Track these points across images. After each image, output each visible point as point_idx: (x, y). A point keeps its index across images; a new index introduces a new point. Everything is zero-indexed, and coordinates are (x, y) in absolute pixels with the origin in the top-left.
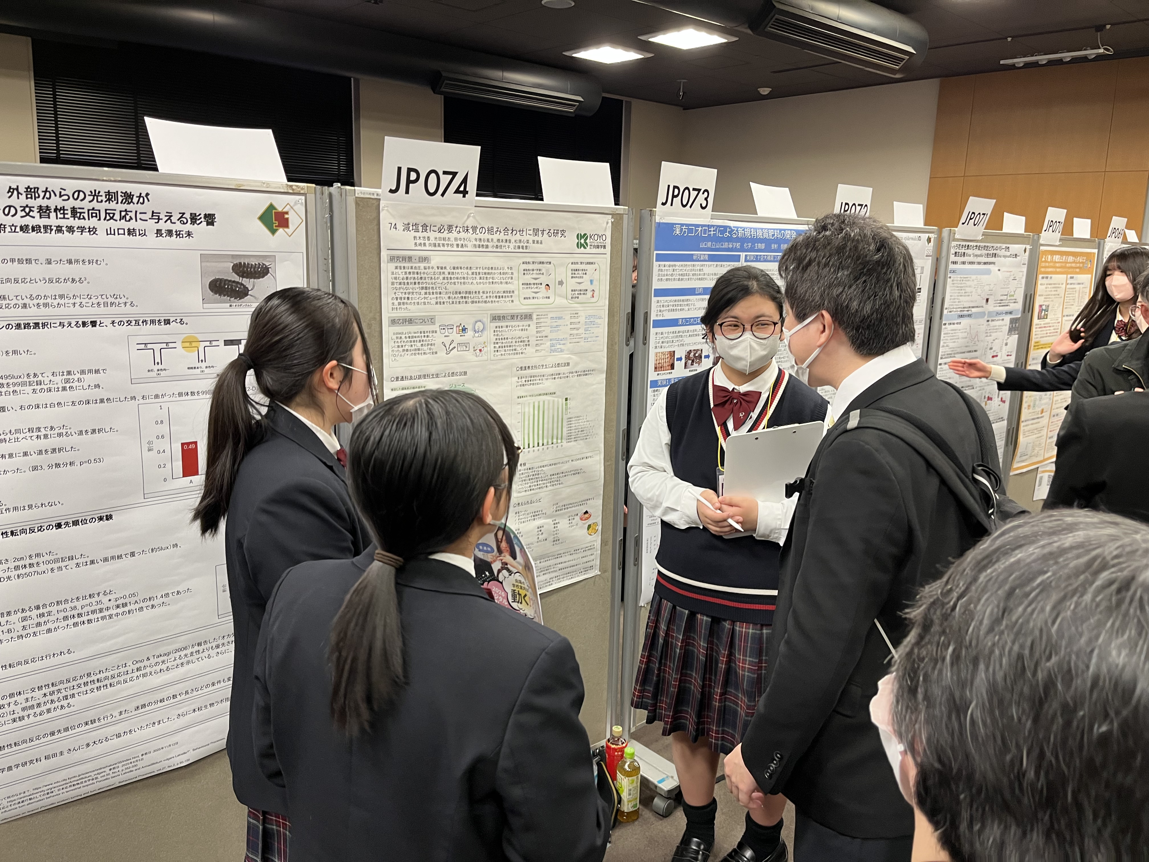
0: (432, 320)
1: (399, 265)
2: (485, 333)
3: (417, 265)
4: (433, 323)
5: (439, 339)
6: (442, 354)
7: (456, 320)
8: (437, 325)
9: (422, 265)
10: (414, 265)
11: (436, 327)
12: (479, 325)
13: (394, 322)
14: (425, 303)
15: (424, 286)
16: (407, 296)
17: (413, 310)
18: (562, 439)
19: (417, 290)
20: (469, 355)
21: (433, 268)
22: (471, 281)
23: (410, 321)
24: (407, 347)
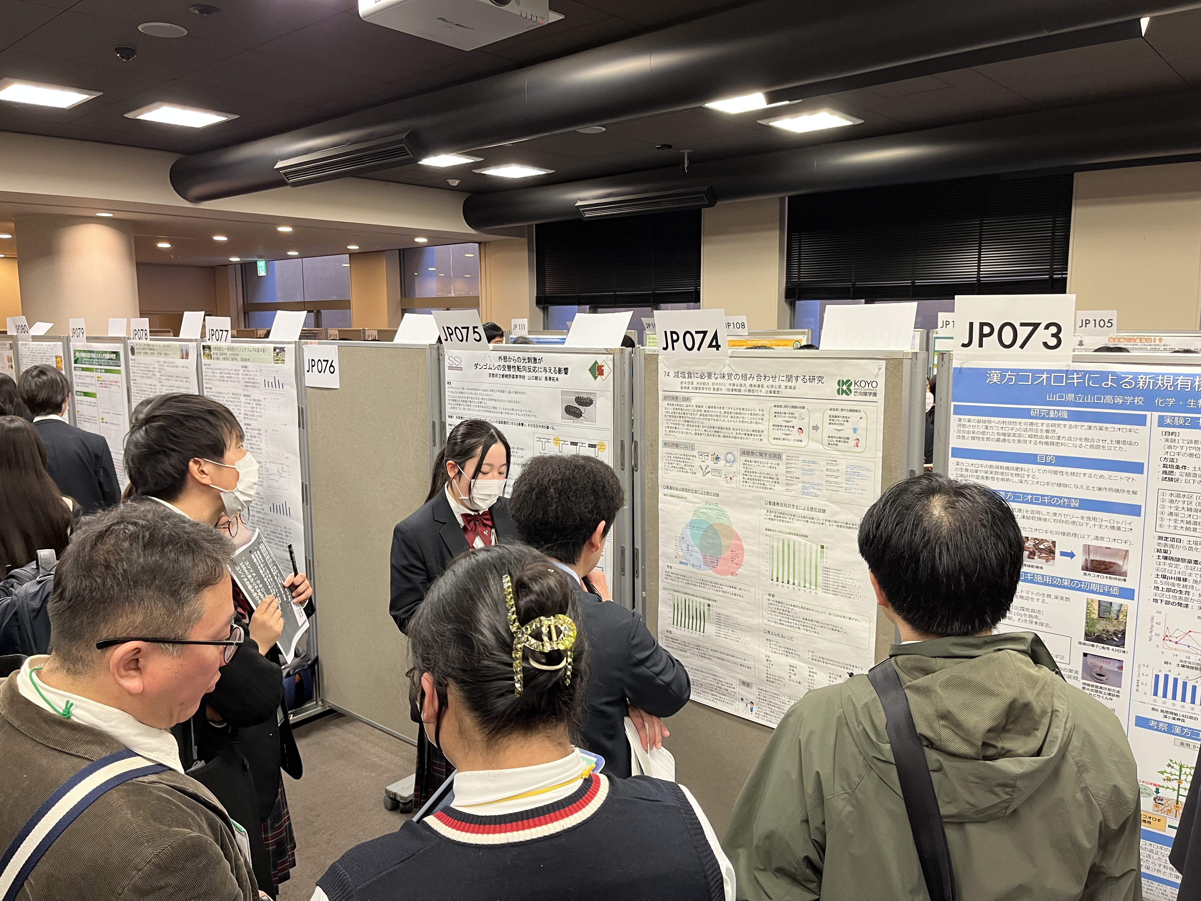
0: (692, 447)
1: (670, 402)
2: (735, 464)
3: (681, 403)
4: (693, 449)
5: (697, 462)
6: (700, 475)
7: (710, 449)
8: (696, 451)
9: (685, 403)
10: (679, 403)
11: (695, 453)
12: (730, 457)
13: (666, 444)
14: (687, 433)
15: (687, 419)
16: (675, 426)
17: (678, 438)
18: (816, 586)
19: (682, 422)
20: (721, 481)
21: (692, 406)
22: (723, 419)
23: (677, 445)
24: (674, 465)
